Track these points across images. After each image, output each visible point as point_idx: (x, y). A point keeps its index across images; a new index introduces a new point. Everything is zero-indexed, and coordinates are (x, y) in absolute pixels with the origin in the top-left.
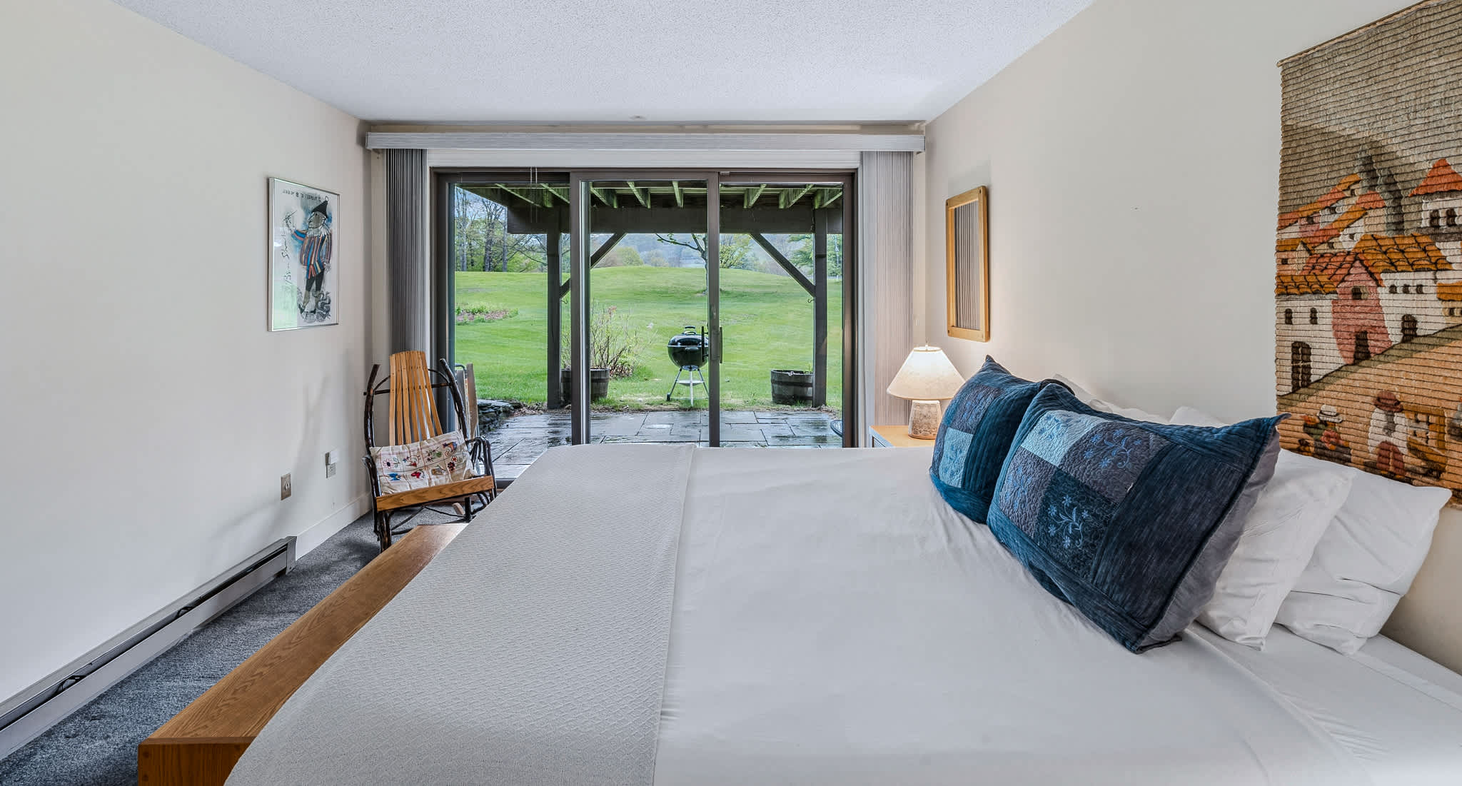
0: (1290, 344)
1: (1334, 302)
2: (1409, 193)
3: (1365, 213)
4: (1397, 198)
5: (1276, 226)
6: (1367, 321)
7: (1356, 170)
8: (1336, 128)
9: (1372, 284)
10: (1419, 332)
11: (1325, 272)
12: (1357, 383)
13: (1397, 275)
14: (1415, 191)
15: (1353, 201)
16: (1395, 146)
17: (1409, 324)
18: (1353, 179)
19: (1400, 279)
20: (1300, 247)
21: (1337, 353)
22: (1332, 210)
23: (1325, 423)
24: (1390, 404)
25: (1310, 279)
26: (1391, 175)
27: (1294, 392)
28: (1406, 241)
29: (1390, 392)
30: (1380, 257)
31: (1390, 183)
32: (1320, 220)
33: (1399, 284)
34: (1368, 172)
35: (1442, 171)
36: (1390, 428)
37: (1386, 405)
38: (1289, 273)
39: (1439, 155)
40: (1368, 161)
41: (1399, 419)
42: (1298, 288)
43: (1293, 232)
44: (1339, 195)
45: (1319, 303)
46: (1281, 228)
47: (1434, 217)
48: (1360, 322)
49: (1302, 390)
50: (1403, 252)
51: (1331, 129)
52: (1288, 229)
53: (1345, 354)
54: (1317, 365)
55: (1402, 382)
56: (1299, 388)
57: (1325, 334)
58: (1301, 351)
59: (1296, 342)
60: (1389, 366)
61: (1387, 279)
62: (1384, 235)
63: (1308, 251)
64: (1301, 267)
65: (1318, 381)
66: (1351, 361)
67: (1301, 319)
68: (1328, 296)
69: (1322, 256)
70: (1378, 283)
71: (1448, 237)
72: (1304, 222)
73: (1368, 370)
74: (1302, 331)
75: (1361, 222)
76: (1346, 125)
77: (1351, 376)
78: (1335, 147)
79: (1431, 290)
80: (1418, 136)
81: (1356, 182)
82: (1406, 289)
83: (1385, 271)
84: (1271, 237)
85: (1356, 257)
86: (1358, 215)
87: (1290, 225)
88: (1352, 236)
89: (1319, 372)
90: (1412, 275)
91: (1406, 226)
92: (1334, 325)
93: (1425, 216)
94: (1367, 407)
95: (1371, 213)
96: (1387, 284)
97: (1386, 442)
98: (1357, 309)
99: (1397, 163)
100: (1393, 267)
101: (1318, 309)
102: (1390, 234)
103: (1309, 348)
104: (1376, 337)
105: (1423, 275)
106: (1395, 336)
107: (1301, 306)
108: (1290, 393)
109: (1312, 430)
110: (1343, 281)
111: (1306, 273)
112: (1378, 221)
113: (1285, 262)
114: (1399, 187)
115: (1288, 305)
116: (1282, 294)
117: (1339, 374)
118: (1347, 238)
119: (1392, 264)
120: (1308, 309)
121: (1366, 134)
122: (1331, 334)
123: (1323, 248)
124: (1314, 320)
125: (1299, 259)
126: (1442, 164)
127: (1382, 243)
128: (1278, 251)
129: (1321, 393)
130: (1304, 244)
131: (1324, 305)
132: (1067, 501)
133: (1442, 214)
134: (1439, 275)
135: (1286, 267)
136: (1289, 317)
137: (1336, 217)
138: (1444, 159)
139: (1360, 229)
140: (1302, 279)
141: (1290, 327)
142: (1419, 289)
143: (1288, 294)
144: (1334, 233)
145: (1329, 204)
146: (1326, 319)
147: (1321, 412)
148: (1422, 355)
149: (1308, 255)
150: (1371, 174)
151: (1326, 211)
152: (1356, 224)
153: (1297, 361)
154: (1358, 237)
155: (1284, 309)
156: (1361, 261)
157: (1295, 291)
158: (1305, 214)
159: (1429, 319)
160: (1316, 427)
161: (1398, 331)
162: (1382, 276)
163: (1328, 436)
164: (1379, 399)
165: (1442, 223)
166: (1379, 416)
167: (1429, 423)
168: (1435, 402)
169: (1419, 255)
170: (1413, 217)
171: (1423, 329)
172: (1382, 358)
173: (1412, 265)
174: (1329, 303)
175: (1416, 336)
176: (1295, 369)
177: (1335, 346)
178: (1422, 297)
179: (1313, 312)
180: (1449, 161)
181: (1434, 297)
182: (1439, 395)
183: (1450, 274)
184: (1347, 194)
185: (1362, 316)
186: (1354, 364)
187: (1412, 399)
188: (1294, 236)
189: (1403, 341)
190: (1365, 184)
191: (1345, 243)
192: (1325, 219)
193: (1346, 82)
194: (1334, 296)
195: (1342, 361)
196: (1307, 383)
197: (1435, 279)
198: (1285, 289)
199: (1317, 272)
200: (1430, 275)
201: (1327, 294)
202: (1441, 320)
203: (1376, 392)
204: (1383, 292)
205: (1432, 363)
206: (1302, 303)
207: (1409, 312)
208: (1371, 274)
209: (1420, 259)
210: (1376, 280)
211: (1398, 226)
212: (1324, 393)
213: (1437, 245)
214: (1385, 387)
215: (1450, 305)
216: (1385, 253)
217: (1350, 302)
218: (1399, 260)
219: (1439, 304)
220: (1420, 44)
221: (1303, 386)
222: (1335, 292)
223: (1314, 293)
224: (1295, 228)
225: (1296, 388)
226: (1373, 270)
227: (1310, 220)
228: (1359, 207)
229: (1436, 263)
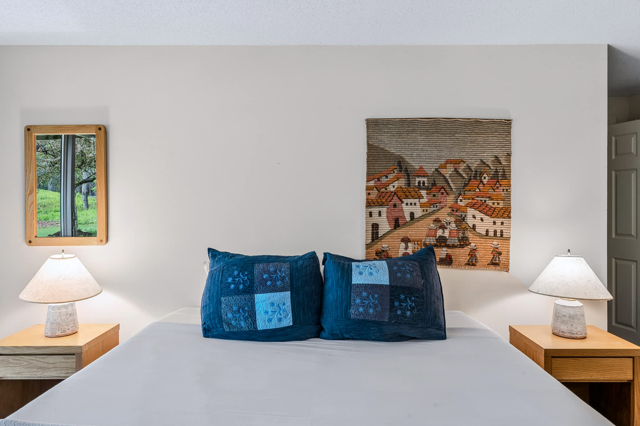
0: (371, 224)
1: (388, 208)
2: (412, 175)
3: (398, 179)
4: (408, 176)
5: (365, 180)
6: (400, 214)
7: (396, 165)
8: (388, 149)
9: (400, 202)
10: (415, 217)
11: (384, 198)
12: (395, 235)
13: (409, 200)
14: (414, 174)
15: (394, 175)
16: (408, 159)
17: (412, 214)
18: (394, 167)
19: (409, 201)
20: (375, 189)
21: (388, 226)
22: (387, 177)
23: (383, 251)
24: (406, 240)
25: (379, 200)
26: (407, 168)
27: (372, 242)
28: (411, 189)
29: (406, 237)
30: (403, 194)
31: (406, 170)
32: (383, 180)
33: (409, 202)
34: (399, 166)
35: (422, 170)
36: (406, 248)
37: (405, 241)
38: (371, 198)
39: (421, 165)
40: (399, 163)
41: (410, 244)
42: (374, 203)
43: (372, 183)
44: (390, 172)
45: (381, 209)
46: (368, 181)
47: (419, 183)
48: (397, 215)
49: (375, 241)
50: (410, 193)
51: (386, 149)
52: (371, 182)
53: (391, 226)
54: (381, 231)
55: (410, 233)
56: (374, 240)
57: (383, 220)
58: (375, 227)
59: (373, 224)
60: (407, 228)
61: (405, 201)
62: (404, 187)
63: (378, 190)
64: (375, 196)
65: (381, 237)
66: (393, 228)
67: (375, 215)
68: (386, 206)
69: (383, 192)
70: (402, 202)
71: (423, 189)
72: (376, 180)
73: (399, 230)
74: (375, 219)
75: (396, 182)
76: (392, 149)
77: (393, 233)
78: (388, 155)
79: (418, 204)
80: (414, 158)
81: (395, 169)
82: (411, 204)
83: (404, 199)
84: (364, 184)
85: (395, 193)
86: (396, 179)
87: (371, 180)
88: (394, 186)
89: (381, 233)
90: (413, 200)
91: (411, 185)
92: (387, 216)
93: (417, 182)
94: (399, 242)
95: (400, 179)
96: (405, 202)
97: (406, 253)
98: (396, 211)
99: (408, 165)
100: (407, 197)
101: (382, 211)
102: (407, 187)
103: (378, 225)
104: (401, 219)
105: (416, 200)
106: (408, 219)
107: (375, 210)
108: (371, 242)
109: (379, 254)
110: (390, 201)
111: (377, 198)
112: (402, 182)
113: (369, 194)
114: (409, 172)
115: (371, 210)
116: (368, 206)
117: (389, 233)
118: (392, 187)
119: (407, 196)
120: (378, 211)
121: (399, 154)
122: (386, 220)
123: (383, 190)
124: (380, 215)
125: (375, 193)
126: (421, 168)
127: (403, 189)
128: (366, 190)
129: (382, 241)
130: (376, 188)
131: (384, 210)
132: (402, 297)
133: (421, 182)
134: (421, 200)
135: (369, 196)
136: (371, 214)
137: (388, 179)
138: (422, 166)
139: (396, 184)
140: (376, 200)
141: (371, 218)
142: (415, 204)
143: (370, 206)
144: (387, 185)
145: (385, 175)
146: (384, 215)
147: (382, 247)
148: (416, 224)
149: (378, 192)
150: (401, 167)
151: (385, 177)
152: (395, 182)
153: (374, 230)
154: (396, 187)
155: (369, 212)
156: (397, 195)
157: (373, 205)
158: (377, 177)
159: (418, 213)
160: (380, 253)
161: (409, 217)
163: (384, 255)
164: (403, 239)
165: (421, 185)
166: (403, 245)
167: (418, 244)
169: (415, 194)
170: (413, 182)
171: (416, 216)
172: (404, 226)
173: (413, 197)
174: (385, 209)
175: (414, 218)
176: (373, 234)
177: (388, 224)
178: (416, 206)
179: (380, 212)
180: (424, 167)
181: (419, 206)
182: (421, 235)
183: (423, 200)
184: (392, 172)
185: (397, 213)
186: (394, 229)
187: (413, 238)
188: (373, 184)
189: (411, 220)
190: (398, 170)
191: (391, 188)
192: (384, 180)
193: (392, 135)
195: (390, 229)
196: (377, 238)
197: (419, 201)
198: (369, 204)
199: (381, 198)
200: (418, 200)
201: (385, 206)
202: (420, 213)
203: (402, 237)
204: (404, 205)
205: (419, 226)
206: (376, 209)
207: (412, 211)
208: (400, 199)
209: (415, 195)
210: (401, 201)
211: (409, 185)
212: (384, 240)
213: (420, 191)
214: (405, 235)
215: (424, 209)
216: (404, 193)
217: (393, 209)
218: (409, 195)
219: (420, 209)
220: (415, 130)
221: (376, 239)
222: (388, 205)
223: (380, 206)
224: (373, 182)
225: (373, 240)
226: (401, 198)
227: (379, 180)
228: (396, 177)
229: (419, 197)
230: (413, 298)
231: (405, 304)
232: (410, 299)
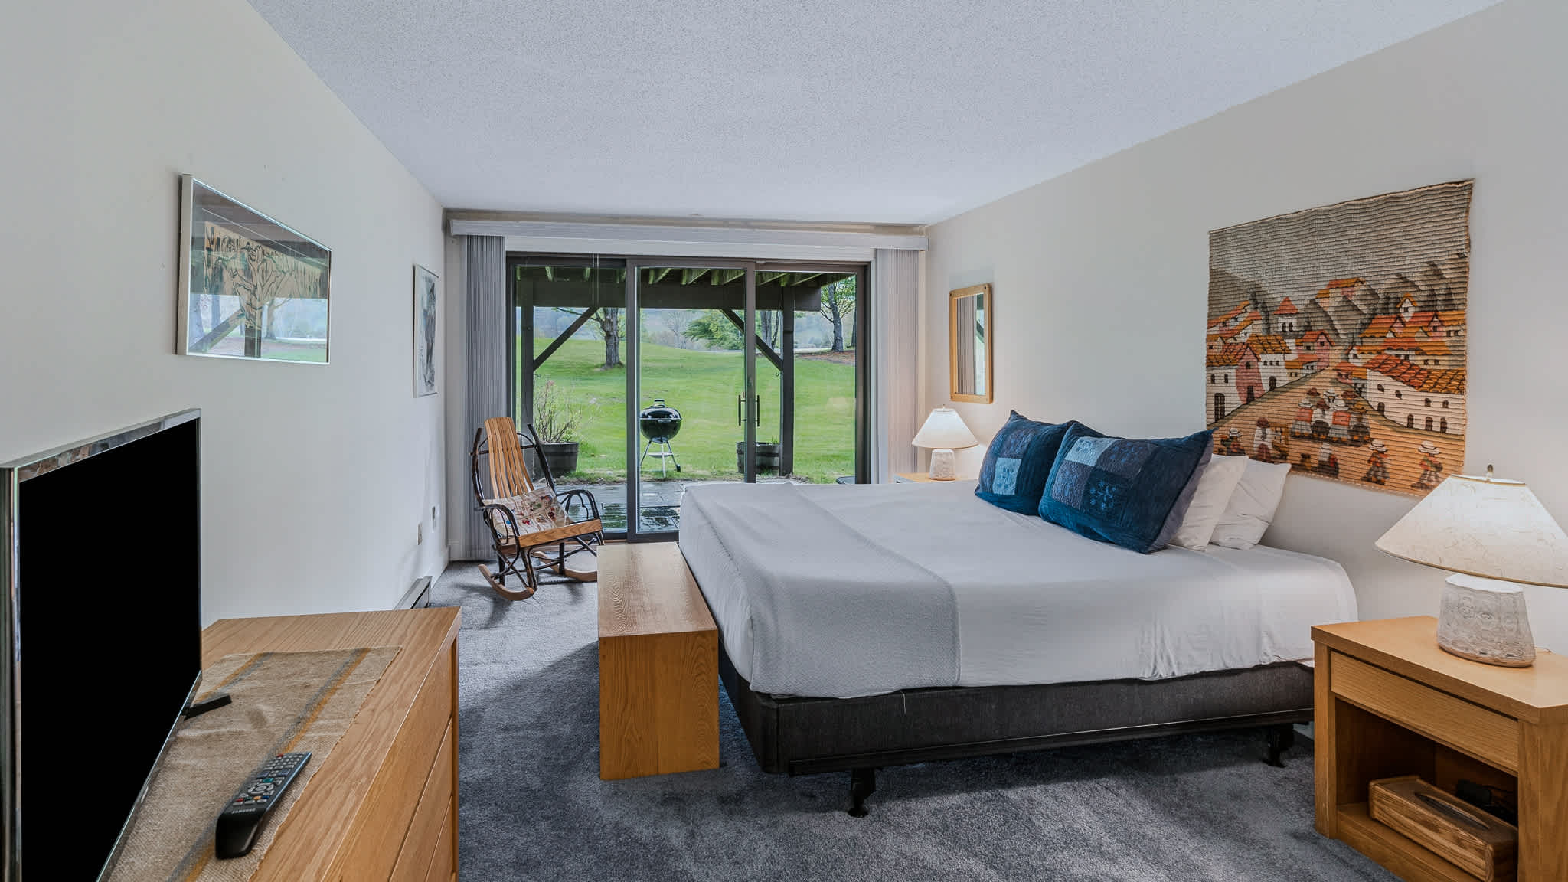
0: (1214, 395)
1: (1237, 370)
2: (1272, 313)
3: (1252, 322)
4: (1267, 315)
5: (1207, 326)
6: (1255, 380)
7: (1249, 298)
8: (1238, 274)
9: (1255, 360)
10: (1277, 386)
11: (1232, 354)
12: (1248, 414)
13: (1268, 356)
14: (1276, 313)
15: (1246, 315)
16: (1266, 288)
17: (1273, 380)
18: (1246, 303)
19: (1269, 358)
20: (1219, 339)
21: (1238, 399)
22: (1236, 319)
23: (1231, 438)
24: (1263, 424)
25: (1224, 357)
26: (1264, 303)
27: (1216, 422)
28: (1271, 338)
29: (1264, 418)
30: (1260, 346)
31: (1264, 307)
32: (1230, 324)
33: (1268, 361)
34: (1254, 300)
35: (1287, 303)
36: (1264, 437)
38: (1213, 354)
39: (1286, 295)
40: (1254, 295)
41: (1268, 431)
42: (1218, 362)
43: (1215, 331)
44: (1239, 312)
45: (1229, 371)
46: (1209, 327)
47: (1284, 327)
48: (1250, 381)
49: (1221, 420)
50: (1270, 344)
51: (1235, 274)
52: (1212, 329)
53: (1243, 399)
54: (1228, 406)
55: (1269, 412)
56: (1219, 420)
57: (1231, 388)
58: (1220, 399)
59: (1217, 394)
60: (1264, 404)
61: (1263, 358)
62: (1261, 334)
63: (1223, 341)
64: (1220, 350)
65: (1228, 415)
66: (1245, 402)
67: (1219, 380)
68: (1234, 367)
69: (1231, 344)
70: (1259, 360)
71: (1290, 337)
72: (1221, 325)
73: (1254, 407)
74: (1220, 387)
75: (1250, 327)
76: (1243, 273)
77: (1246, 411)
78: (1237, 284)
79: (1282, 363)
80: (1277, 284)
81: (1248, 305)
82: (1271, 363)
83: (1262, 354)
84: (1204, 333)
85: (1248, 345)
86: (1249, 323)
87: (1214, 326)
88: (1246, 334)
89: (1228, 410)
90: (1274, 356)
91: (1271, 330)
92: (1237, 383)
93: (1280, 325)
94: (1253, 427)
95: (1255, 322)
96: (1263, 360)
97: (1262, 444)
98: (1249, 374)
99: (1267, 297)
100: (1265, 351)
101: (1229, 374)
102: (1264, 334)
103: (1224, 396)
104: (1257, 389)
105: (1279, 355)
106: (1267, 388)
107: (1219, 373)
108: (1214, 423)
109: (1225, 443)
110: (1241, 359)
111: (1222, 354)
112: (1257, 328)
113: (1211, 347)
114: (1268, 309)
115: (1214, 372)
116: (1210, 366)
117: (1239, 410)
118: (1243, 335)
119: (1265, 350)
120: (1223, 375)
121: (1253, 280)
122: (1235, 389)
123: (1231, 341)
124: (1226, 381)
125: (1219, 345)
126: (1287, 300)
127: (1260, 338)
128: (1207, 341)
130: (1221, 338)
131: (1232, 372)
133: (1287, 325)
134: (1286, 356)
135: (1211, 350)
136: (1213, 379)
137: (1238, 323)
138: (1287, 297)
139: (1250, 330)
140: (1220, 357)
141: (1213, 385)
142: (1278, 364)
143: (1213, 366)
144: (1237, 332)
145: (1234, 316)
146: (1233, 380)
147: (1229, 432)
148: (1278, 397)
149: (1223, 344)
150: (1256, 302)
151: (1233, 320)
152: (1248, 328)
153: (1218, 404)
154: (1248, 335)
155: (1211, 375)
156: (1250, 348)
157: (1216, 364)
158: (1222, 320)
159: (1282, 379)
160: (1227, 441)
161: (1268, 385)
162: (1261, 357)
163: (1234, 445)
164: (1258, 422)
165: (1287, 329)
166: (1259, 430)
167: (1281, 432)
169: (1278, 346)
170: (1275, 325)
171: (1279, 383)
172: (1260, 400)
173: (1274, 351)
174: (1234, 371)
175: (1275, 387)
176: (1216, 410)
177: (1237, 395)
178: (1279, 367)
179: (1226, 376)
180: (1291, 299)
181: (1284, 367)
182: (1286, 417)
183: (1291, 356)
184: (1244, 311)
185: (1251, 378)
186: (1247, 404)
187: (1274, 420)
188: (1216, 333)
189: (1270, 390)
190: (1252, 306)
191: (1242, 338)
192: (1232, 324)
193: (1243, 249)
194: (1237, 367)
195: (1241, 403)
196: (1223, 416)
197: (1284, 358)
198: (1211, 363)
199: (1229, 354)
200: (1282, 356)
202: (1286, 379)
203: (1257, 419)
204: (1261, 364)
205: (1283, 401)
206: (1220, 371)
207: (1272, 375)
208: (1255, 355)
209: (1277, 348)
210: (1257, 358)
211: (1268, 330)
212: (1231, 421)
213: (1286, 341)
214: (1262, 415)
215: (1291, 371)
216: (1262, 344)
217: (1245, 371)
218: (1268, 348)
219: (1286, 371)
220: (1278, 237)
221: (1221, 418)
222: (1237, 365)
223: (1227, 365)
224: (1217, 328)
225: (1217, 419)
226: (1255, 353)
227: (1225, 325)
228: (1249, 319)
229: (1284, 350)
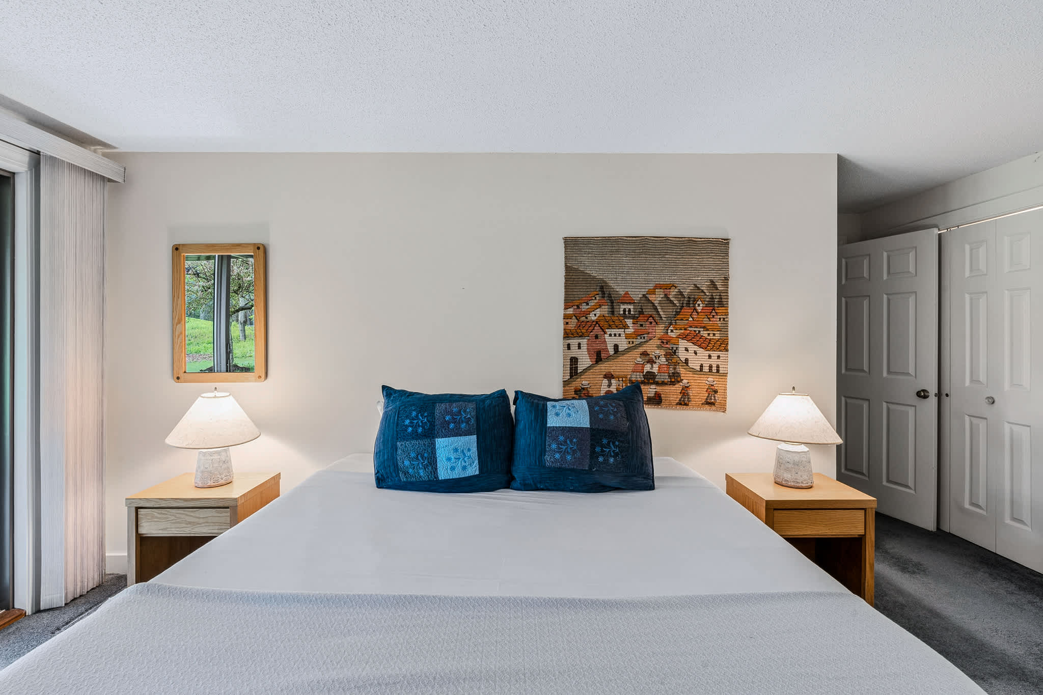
0: (569, 358)
1: (589, 340)
2: (616, 301)
3: (600, 306)
4: (612, 303)
5: (563, 307)
6: (602, 347)
7: (598, 290)
8: (589, 272)
9: (603, 333)
10: (620, 350)
11: (584, 328)
12: (597, 371)
13: (613, 330)
14: (619, 301)
15: (596, 301)
16: (611, 284)
17: (616, 347)
18: (595, 293)
19: (613, 331)
20: (574, 318)
21: (589, 360)
22: (588, 304)
23: (583, 389)
24: (609, 377)
25: (579, 331)
26: (610, 294)
27: (571, 378)
28: (615, 318)
29: (609, 372)
30: (606, 323)
31: (610, 296)
32: (583, 307)
33: (613, 333)
34: (602, 291)
35: (627, 296)
36: (609, 386)
37: (608, 377)
38: (569, 328)
39: (626, 290)
40: (602, 287)
41: (613, 381)
42: (572, 334)
43: (570, 311)
44: (591, 298)
45: (581, 340)
46: (566, 309)
47: (624, 310)
48: (599, 347)
49: (574, 377)
50: (614, 322)
51: (587, 272)
52: (569, 310)
53: (592, 360)
54: (581, 366)
56: (573, 376)
57: (584, 353)
58: (574, 361)
59: (572, 357)
60: (610, 363)
61: (608, 331)
62: (607, 315)
63: (577, 319)
64: (574, 326)
65: (580, 372)
67: (574, 347)
69: (583, 322)
70: (605, 333)
71: (629, 318)
72: (575, 307)
73: (602, 365)
74: (574, 352)
75: (598, 310)
76: (594, 272)
77: (595, 368)
78: (588, 279)
79: (623, 335)
80: (619, 282)
81: (598, 294)
82: (615, 335)
83: (608, 328)
84: (561, 312)
85: (597, 322)
86: (598, 307)
87: (570, 308)
88: (595, 315)
89: (581, 368)
90: (617, 330)
91: (615, 313)
92: (588, 349)
93: (621, 310)
94: (601, 379)
95: (603, 307)
96: (608, 333)
97: (608, 391)
98: (597, 342)
99: (612, 290)
100: (610, 327)
101: (581, 343)
102: (610, 315)
103: (577, 359)
104: (604, 353)
105: (621, 330)
106: (612, 352)
107: (574, 342)
108: (569, 379)
109: (578, 393)
110: (592, 332)
111: (576, 328)
112: (604, 310)
113: (567, 323)
114: (613, 298)
115: (569, 341)
116: (566, 337)
117: (589, 368)
118: (593, 315)
119: (610, 326)
120: (577, 343)
121: (601, 277)
122: (586, 353)
123: (583, 319)
124: (579, 347)
125: (574, 321)
126: (627, 293)
127: (606, 318)
128: (564, 319)
129: (582, 377)
130: (575, 316)
131: (584, 342)
132: (605, 441)
133: (627, 310)
134: (626, 330)
135: (567, 326)
136: (569, 347)
137: (589, 307)
139: (598, 312)
140: (574, 331)
141: (570, 351)
142: (620, 335)
143: (568, 337)
144: (588, 313)
145: (586, 301)
146: (584, 347)
147: (582, 385)
148: (620, 358)
149: (576, 321)
150: (603, 293)
151: (585, 304)
152: (597, 310)
153: (572, 365)
154: (597, 315)
155: (567, 344)
156: (599, 325)
157: (572, 336)
158: (576, 304)
159: (623, 345)
160: (580, 391)
161: (613, 350)
162: (607, 330)
163: (584, 394)
164: (605, 375)
165: (627, 313)
166: (605, 381)
167: (622, 381)
168: (623, 373)
169: (619, 323)
170: (618, 310)
171: (621, 349)
172: (606, 360)
173: (617, 327)
174: (586, 340)
175: (618, 351)
176: (571, 369)
177: (588, 357)
178: (620, 338)
179: (579, 344)
180: (629, 293)
181: (624, 338)
182: (626, 371)
183: (629, 330)
184: (594, 298)
185: (599, 345)
186: (596, 364)
187: (617, 373)
188: (571, 312)
189: (615, 353)
190: (601, 295)
191: (592, 317)
192: (584, 307)
193: (594, 255)
194: (588, 338)
195: (591, 363)
196: (576, 373)
197: (624, 332)
198: (567, 335)
199: (581, 328)
200: (623, 330)
201: (585, 337)
202: (626, 345)
203: (604, 373)
204: (607, 336)
205: (624, 360)
206: (575, 341)
207: (616, 343)
208: (602, 329)
209: (620, 325)
210: (604, 331)
211: (613, 312)
213: (626, 320)
214: (608, 370)
215: (629, 340)
217: (594, 340)
218: (613, 325)
219: (625, 340)
221: (575, 375)
222: (589, 336)
223: (580, 337)
225: (571, 376)
226: (603, 328)
227: (578, 307)
228: (598, 304)
229: (625, 326)
230: (617, 443)
231: (608, 450)
232: (614, 443)
